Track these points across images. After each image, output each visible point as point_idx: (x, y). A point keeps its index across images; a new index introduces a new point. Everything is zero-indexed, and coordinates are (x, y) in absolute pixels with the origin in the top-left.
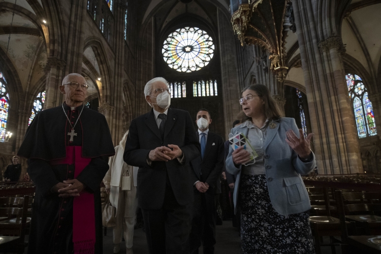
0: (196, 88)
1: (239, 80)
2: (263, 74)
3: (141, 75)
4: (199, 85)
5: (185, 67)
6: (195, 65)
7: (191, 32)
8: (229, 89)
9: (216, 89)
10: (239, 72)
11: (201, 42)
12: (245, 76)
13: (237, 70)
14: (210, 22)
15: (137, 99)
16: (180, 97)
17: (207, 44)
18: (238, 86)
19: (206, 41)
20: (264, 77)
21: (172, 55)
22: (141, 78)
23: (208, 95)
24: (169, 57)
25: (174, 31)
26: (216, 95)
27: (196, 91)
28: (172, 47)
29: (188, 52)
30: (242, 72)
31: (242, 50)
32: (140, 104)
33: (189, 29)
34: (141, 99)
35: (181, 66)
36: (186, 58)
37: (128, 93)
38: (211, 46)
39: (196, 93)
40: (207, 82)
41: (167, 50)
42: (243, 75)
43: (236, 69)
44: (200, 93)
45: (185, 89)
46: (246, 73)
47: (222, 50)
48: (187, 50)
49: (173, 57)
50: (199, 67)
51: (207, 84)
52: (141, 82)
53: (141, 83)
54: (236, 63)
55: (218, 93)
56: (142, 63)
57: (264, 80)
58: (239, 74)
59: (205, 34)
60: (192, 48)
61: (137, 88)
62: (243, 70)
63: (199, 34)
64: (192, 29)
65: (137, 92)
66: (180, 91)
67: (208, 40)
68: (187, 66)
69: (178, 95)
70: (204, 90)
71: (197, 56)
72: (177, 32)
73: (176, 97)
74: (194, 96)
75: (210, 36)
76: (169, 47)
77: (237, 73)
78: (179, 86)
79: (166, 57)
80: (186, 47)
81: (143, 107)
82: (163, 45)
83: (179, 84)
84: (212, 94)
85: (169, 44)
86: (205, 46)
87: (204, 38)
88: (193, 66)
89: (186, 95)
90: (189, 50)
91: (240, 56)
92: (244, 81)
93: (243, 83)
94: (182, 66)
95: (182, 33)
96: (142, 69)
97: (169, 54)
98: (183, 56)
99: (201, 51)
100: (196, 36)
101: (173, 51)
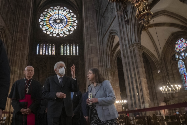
0: (63, 49)
1: (99, 39)
2: (125, 26)
3: (19, 28)
4: (65, 47)
5: (55, 33)
6: (62, 33)
7: (61, 10)
8: (90, 45)
9: (78, 51)
10: (98, 33)
11: (68, 17)
12: (103, 36)
13: (97, 32)
14: (75, 4)
15: (12, 47)
16: (50, 54)
17: (73, 19)
18: (98, 44)
19: (72, 17)
20: (125, 29)
21: (46, 24)
22: (19, 31)
23: (72, 54)
24: (44, 25)
25: (49, 8)
26: (78, 55)
27: (63, 51)
28: (46, 19)
29: (58, 23)
30: (101, 33)
31: (101, 17)
32: (15, 51)
33: (60, 8)
34: (16, 47)
35: (52, 32)
36: (57, 27)
37: (4, 39)
38: (75, 21)
39: (63, 53)
40: (72, 45)
41: (42, 21)
42: (102, 36)
43: (96, 30)
44: (65, 53)
45: (54, 49)
46: (104, 34)
47: (85, 17)
48: (57, 22)
49: (47, 26)
50: (66, 34)
51: (71, 47)
52: (18, 33)
53: (18, 35)
54: (96, 26)
55: (79, 54)
56: (20, 19)
57: (125, 31)
58: (98, 35)
59: (71, 12)
60: (61, 21)
61: (14, 38)
62: (101, 32)
63: (67, 12)
64: (62, 8)
65: (13, 41)
66: (50, 50)
67: (73, 17)
68: (57, 33)
69: (49, 53)
70: (68, 51)
71: (64, 26)
72: (51, 9)
73: (47, 54)
74: (61, 54)
75: (74, 14)
76: (44, 18)
77: (97, 34)
78: (50, 47)
79: (42, 25)
80: (57, 19)
81: (18, 55)
82: (41, 16)
83: (50, 44)
84: (74, 54)
85: (45, 16)
86: (70, 20)
87: (71, 15)
88: (61, 33)
89: (55, 53)
90: (59, 22)
91: (99, 21)
92: (102, 39)
93: (101, 41)
94: (54, 33)
95: (55, 10)
96: (20, 24)
97: (44, 23)
98: (54, 26)
99: (68, 24)
100: (65, 13)
101: (47, 22)
